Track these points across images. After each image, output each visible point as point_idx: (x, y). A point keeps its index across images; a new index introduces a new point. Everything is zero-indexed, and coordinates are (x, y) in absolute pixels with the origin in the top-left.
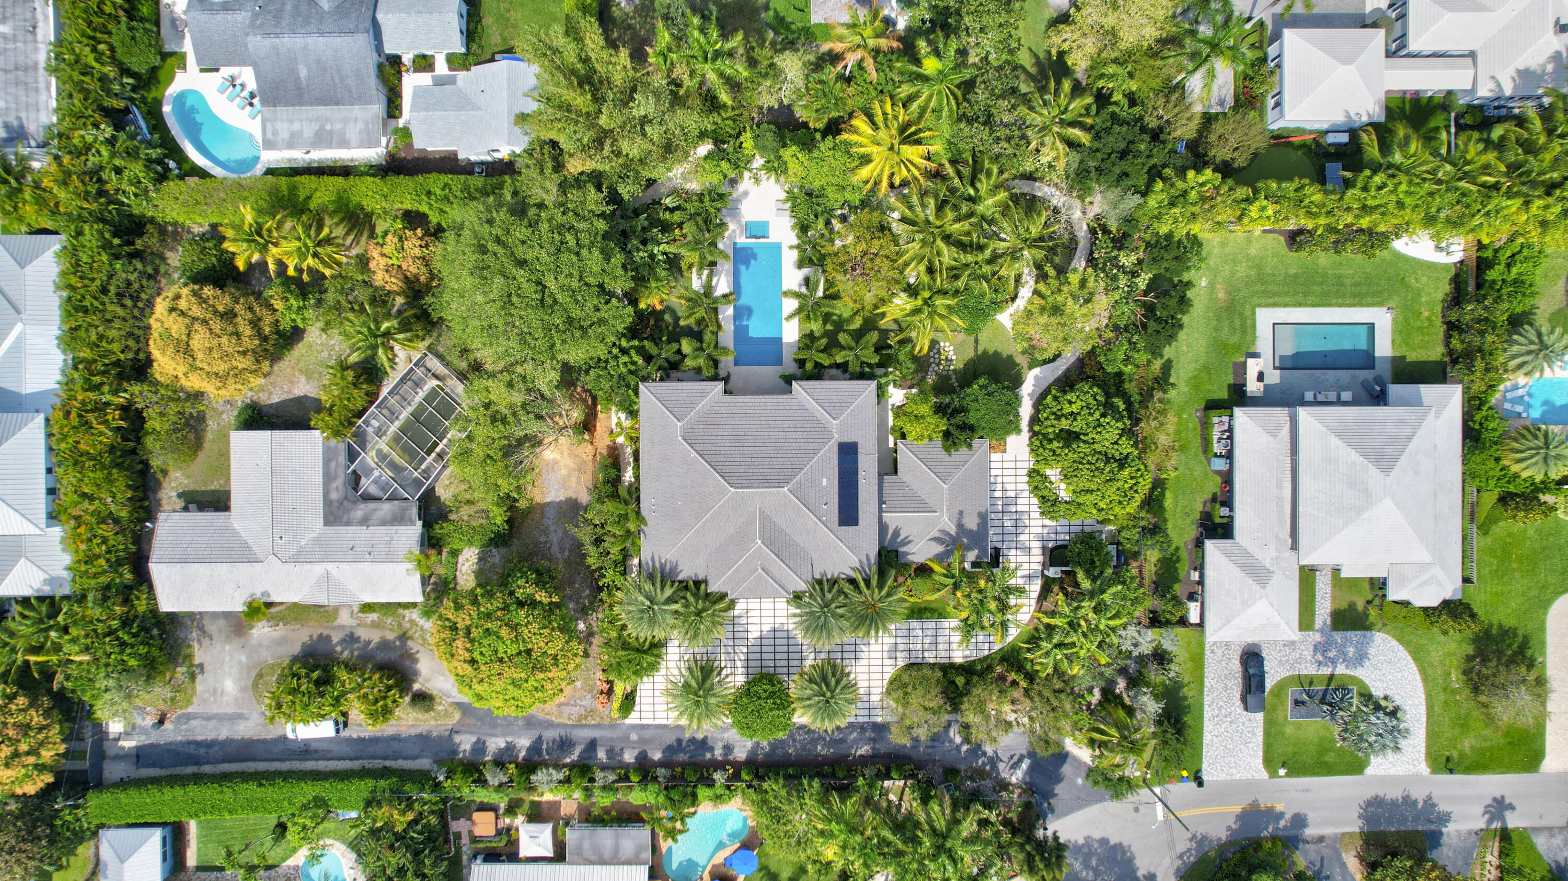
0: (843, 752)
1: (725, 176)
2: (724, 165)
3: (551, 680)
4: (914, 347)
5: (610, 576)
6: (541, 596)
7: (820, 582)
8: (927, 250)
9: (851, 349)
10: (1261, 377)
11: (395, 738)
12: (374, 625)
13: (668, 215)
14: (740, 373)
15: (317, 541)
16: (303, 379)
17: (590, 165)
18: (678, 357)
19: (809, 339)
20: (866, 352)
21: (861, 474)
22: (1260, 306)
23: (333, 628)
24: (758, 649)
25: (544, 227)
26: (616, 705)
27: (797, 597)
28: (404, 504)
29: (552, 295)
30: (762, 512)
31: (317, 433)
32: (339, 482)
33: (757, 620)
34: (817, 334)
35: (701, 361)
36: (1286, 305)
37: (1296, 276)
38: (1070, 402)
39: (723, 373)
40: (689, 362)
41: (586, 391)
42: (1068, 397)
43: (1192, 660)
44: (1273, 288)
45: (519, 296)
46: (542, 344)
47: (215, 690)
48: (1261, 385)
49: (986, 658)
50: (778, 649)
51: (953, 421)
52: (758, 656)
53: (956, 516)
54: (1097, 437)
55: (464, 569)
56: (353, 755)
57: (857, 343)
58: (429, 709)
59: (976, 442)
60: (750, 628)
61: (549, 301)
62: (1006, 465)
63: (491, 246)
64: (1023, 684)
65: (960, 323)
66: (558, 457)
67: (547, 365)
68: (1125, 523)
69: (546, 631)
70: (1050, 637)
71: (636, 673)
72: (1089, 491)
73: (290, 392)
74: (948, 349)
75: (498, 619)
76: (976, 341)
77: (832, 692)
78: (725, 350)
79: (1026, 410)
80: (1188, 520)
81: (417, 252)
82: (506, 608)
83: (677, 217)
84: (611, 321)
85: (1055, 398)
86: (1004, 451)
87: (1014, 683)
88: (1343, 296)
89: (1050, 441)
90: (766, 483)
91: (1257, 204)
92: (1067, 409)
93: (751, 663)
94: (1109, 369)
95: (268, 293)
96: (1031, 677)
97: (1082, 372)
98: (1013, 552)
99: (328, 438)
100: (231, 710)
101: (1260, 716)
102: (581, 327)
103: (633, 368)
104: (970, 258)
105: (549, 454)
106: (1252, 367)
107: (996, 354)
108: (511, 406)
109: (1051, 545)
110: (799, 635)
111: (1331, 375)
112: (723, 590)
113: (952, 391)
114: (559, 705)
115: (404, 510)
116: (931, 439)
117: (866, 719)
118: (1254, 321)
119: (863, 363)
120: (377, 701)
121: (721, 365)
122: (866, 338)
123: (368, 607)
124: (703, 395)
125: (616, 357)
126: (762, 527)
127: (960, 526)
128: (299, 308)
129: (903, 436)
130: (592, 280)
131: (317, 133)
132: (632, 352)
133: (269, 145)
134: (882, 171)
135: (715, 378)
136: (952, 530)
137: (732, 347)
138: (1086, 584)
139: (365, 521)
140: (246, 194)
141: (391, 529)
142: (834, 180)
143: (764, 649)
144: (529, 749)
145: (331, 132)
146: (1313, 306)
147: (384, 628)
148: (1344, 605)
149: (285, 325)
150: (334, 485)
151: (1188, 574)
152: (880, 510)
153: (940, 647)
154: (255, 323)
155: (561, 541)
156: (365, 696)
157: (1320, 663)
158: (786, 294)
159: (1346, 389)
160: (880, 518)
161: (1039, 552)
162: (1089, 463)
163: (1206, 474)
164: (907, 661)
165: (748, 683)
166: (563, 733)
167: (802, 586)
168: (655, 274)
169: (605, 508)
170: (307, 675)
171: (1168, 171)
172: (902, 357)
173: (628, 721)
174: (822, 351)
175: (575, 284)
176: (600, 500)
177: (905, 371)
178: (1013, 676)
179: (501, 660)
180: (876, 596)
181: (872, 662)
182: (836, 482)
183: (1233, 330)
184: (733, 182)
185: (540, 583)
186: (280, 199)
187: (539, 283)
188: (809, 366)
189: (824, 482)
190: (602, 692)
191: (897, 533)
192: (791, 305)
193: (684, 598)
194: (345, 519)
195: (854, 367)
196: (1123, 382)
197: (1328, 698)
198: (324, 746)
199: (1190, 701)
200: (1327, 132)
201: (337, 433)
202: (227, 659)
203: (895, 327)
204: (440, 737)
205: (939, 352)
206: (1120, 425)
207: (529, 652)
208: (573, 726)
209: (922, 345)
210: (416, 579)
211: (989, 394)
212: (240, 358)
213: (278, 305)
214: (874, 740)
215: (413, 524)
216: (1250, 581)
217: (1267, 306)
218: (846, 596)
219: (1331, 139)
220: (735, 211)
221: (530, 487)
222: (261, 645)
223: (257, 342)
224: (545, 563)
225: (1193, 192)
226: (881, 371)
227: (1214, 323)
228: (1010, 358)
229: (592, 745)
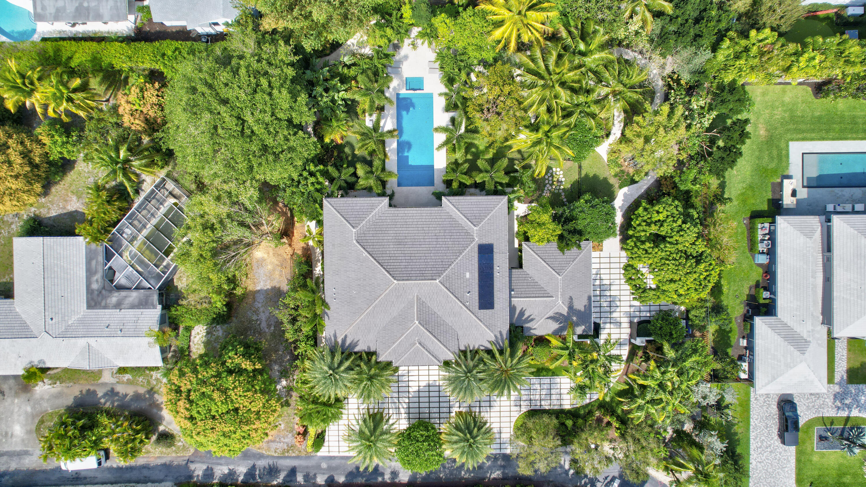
0: (480, 476)
1: (390, 41)
2: (389, 31)
3: (256, 430)
4: (534, 172)
5: (302, 347)
6: (247, 365)
7: (464, 352)
8: (547, 93)
9: (487, 172)
10: (794, 193)
11: (145, 467)
12: (129, 382)
13: (346, 71)
14: (402, 192)
15: (82, 321)
16: (74, 198)
17: (281, 25)
18: (353, 179)
19: (454, 166)
20: (498, 174)
21: (496, 268)
22: (792, 140)
23: (98, 385)
24: (416, 400)
25: (243, 71)
26: (310, 441)
27: (447, 364)
28: (148, 292)
29: (249, 127)
30: (418, 299)
31: (81, 239)
32: (98, 276)
33: (416, 378)
34: (460, 161)
35: (372, 182)
36: (812, 139)
37: (820, 118)
38: (658, 212)
39: (389, 192)
40: (361, 182)
41: (286, 206)
42: (656, 208)
43: (741, 405)
44: (803, 127)
45: (223, 128)
46: (242, 166)
47: (7, 433)
48: (794, 199)
49: (587, 405)
50: (432, 399)
51: (566, 227)
52: (417, 405)
53: (567, 300)
54: (680, 239)
55: (196, 340)
56: (113, 480)
57: (492, 166)
58: (171, 445)
59: (583, 243)
60: (411, 384)
61: (248, 132)
62: (602, 260)
63: (202, 88)
64: (616, 424)
65: (570, 152)
66: (266, 256)
67: (248, 184)
68: (695, 304)
69: (249, 394)
70: (643, 395)
71: (323, 421)
72: (672, 281)
73: (64, 208)
74: (559, 173)
75: (212, 384)
76: (580, 167)
77: (473, 438)
78: (390, 173)
79: (619, 219)
80: (738, 301)
81: (154, 100)
82: (218, 375)
83: (352, 72)
84: (299, 149)
85: (646, 209)
86: (601, 250)
87: (609, 424)
88: (857, 132)
89: (643, 242)
90: (422, 276)
91: (806, 55)
92: (656, 217)
93: (411, 410)
94: (682, 188)
95: (38, 130)
96: (624, 421)
97: (660, 190)
98: (608, 325)
99: (89, 243)
100: (18, 448)
101: (793, 448)
102: (274, 153)
103: (318, 187)
104: (582, 99)
105: (259, 253)
106: (788, 186)
107: (595, 177)
108: (218, 216)
109: (636, 320)
110: (448, 391)
111: (847, 192)
112: (389, 359)
113: (563, 204)
114: (268, 442)
115: (147, 297)
116: (549, 241)
117: (498, 451)
118: (788, 151)
119: (496, 183)
120: (127, 443)
121: (388, 186)
122: (499, 163)
123: (122, 370)
124: (373, 207)
125: (306, 179)
126: (419, 310)
127: (571, 308)
128: (63, 143)
129: (527, 239)
130: (281, 115)
131: (77, 9)
132: (318, 174)
133: (39, 17)
134: (511, 34)
135: (383, 194)
136: (564, 310)
137: (396, 172)
138: (670, 354)
139: (118, 306)
140: (20, 54)
141: (138, 311)
142: (474, 41)
143: (421, 400)
144: (246, 475)
145: (88, 9)
146: (833, 139)
147: (137, 384)
148: (857, 365)
149: (54, 156)
150: (95, 278)
151: (738, 341)
152: (511, 297)
153: (553, 397)
154: (26, 155)
155: (268, 319)
156: (118, 439)
157: (839, 408)
158: (437, 130)
159: (859, 202)
160: (510, 301)
161: (627, 325)
162: (675, 259)
163: (751, 267)
164: (529, 408)
165: (409, 429)
166: (271, 462)
167: (451, 357)
168: (336, 116)
169: (297, 295)
170: (73, 423)
171: (731, 33)
172: (525, 179)
173: (319, 454)
174: (465, 174)
175: (268, 118)
176: (294, 290)
177: (527, 190)
178: (608, 419)
179: (214, 417)
180: (509, 364)
181: (503, 409)
182: (476, 275)
183: (772, 158)
184: (396, 47)
185: (246, 355)
186: (47, 59)
187: (239, 118)
188: (455, 185)
189: (468, 275)
190: (299, 434)
191: (522, 313)
192: (440, 138)
193: (359, 366)
194: (103, 304)
195: (490, 186)
196: (691, 197)
197: (846, 434)
198: (92, 475)
199: (740, 436)
200: (846, 7)
201: (96, 239)
202: (16, 410)
203: (519, 156)
204: (179, 466)
205: (552, 176)
206: (696, 230)
207: (236, 410)
208: (279, 458)
209: (540, 170)
210: (157, 349)
211: (593, 207)
212: (13, 180)
213: (46, 140)
214: (504, 467)
215: (154, 307)
216: (792, 348)
217: (798, 140)
218: (485, 364)
219: (851, 11)
220: (397, 68)
221: (244, 278)
222: (42, 399)
223: (28, 169)
224: (251, 338)
225: (755, 48)
226: (509, 190)
227: (757, 153)
228: (605, 179)
229: (293, 472)
